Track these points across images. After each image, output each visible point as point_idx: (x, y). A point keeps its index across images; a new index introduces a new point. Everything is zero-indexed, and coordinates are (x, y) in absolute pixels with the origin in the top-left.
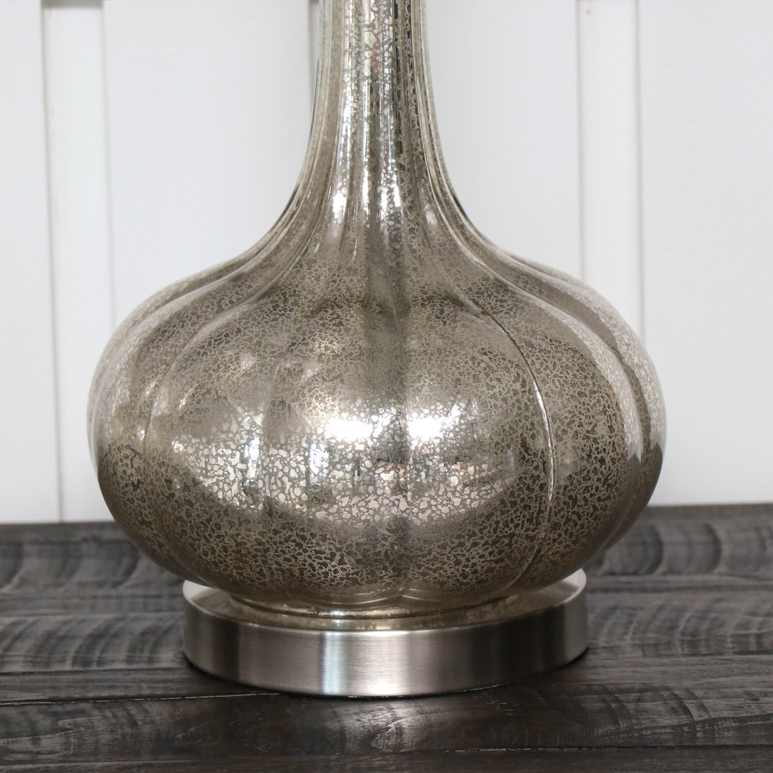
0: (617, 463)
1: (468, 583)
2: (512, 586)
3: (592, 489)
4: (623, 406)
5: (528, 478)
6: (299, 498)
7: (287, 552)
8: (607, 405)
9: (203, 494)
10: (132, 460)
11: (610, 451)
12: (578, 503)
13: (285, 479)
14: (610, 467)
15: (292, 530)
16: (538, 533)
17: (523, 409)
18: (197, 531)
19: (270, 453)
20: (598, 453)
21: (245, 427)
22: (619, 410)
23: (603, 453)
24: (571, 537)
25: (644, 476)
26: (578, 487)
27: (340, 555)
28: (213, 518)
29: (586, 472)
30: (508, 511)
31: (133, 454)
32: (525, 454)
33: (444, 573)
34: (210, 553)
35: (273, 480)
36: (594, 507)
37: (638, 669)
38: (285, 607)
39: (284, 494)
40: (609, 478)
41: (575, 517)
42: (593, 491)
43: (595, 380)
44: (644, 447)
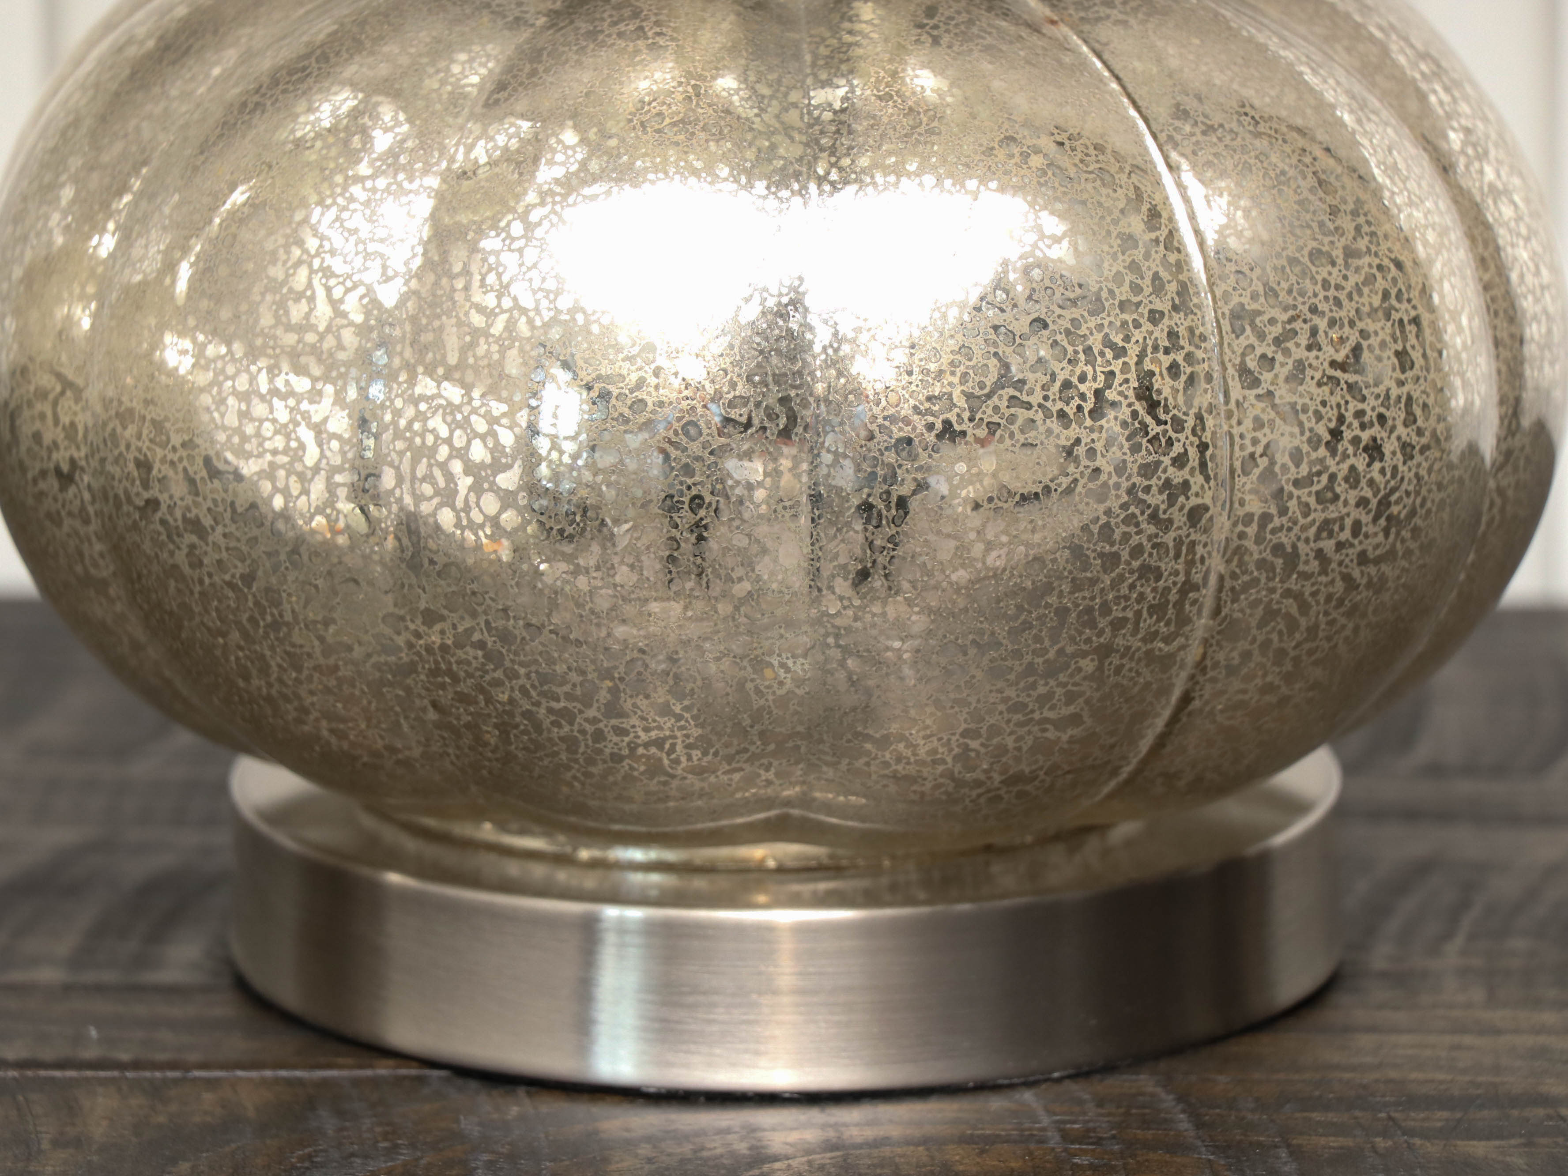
0: (1418, 458)
1: (978, 783)
2: (1111, 796)
3: (1342, 529)
4: (1442, 297)
5: (1154, 489)
6: (494, 521)
7: (462, 674)
8: (1394, 292)
9: (232, 504)
10: (55, 404)
11: (1399, 423)
12: (1301, 567)
13: (457, 467)
14: (1395, 469)
15: (474, 615)
16: (1183, 647)
17: (1148, 290)
18: (217, 610)
19: (418, 390)
20: (1363, 427)
21: (352, 316)
22: (1431, 309)
23: (1377, 427)
24: (1278, 662)
25: (1498, 501)
26: (1302, 521)
27: (610, 690)
28: (260, 573)
29: (1324, 479)
30: (1094, 582)
31: (58, 388)
32: (1149, 420)
33: (908, 753)
34: (254, 672)
35: (421, 470)
36: (1347, 578)
37: (1468, 1040)
38: (487, 831)
39: (453, 508)
40: (1393, 498)
41: (1291, 606)
42: (1346, 535)
43: (1361, 220)
44: (1502, 419)
